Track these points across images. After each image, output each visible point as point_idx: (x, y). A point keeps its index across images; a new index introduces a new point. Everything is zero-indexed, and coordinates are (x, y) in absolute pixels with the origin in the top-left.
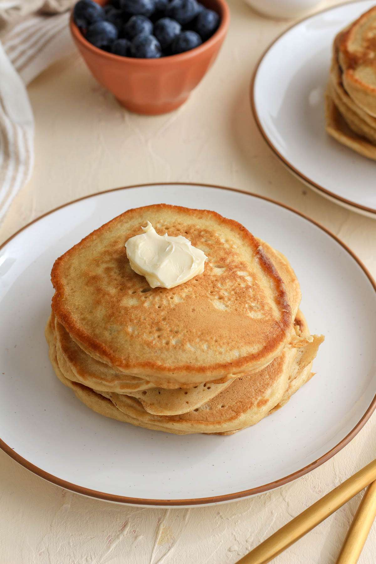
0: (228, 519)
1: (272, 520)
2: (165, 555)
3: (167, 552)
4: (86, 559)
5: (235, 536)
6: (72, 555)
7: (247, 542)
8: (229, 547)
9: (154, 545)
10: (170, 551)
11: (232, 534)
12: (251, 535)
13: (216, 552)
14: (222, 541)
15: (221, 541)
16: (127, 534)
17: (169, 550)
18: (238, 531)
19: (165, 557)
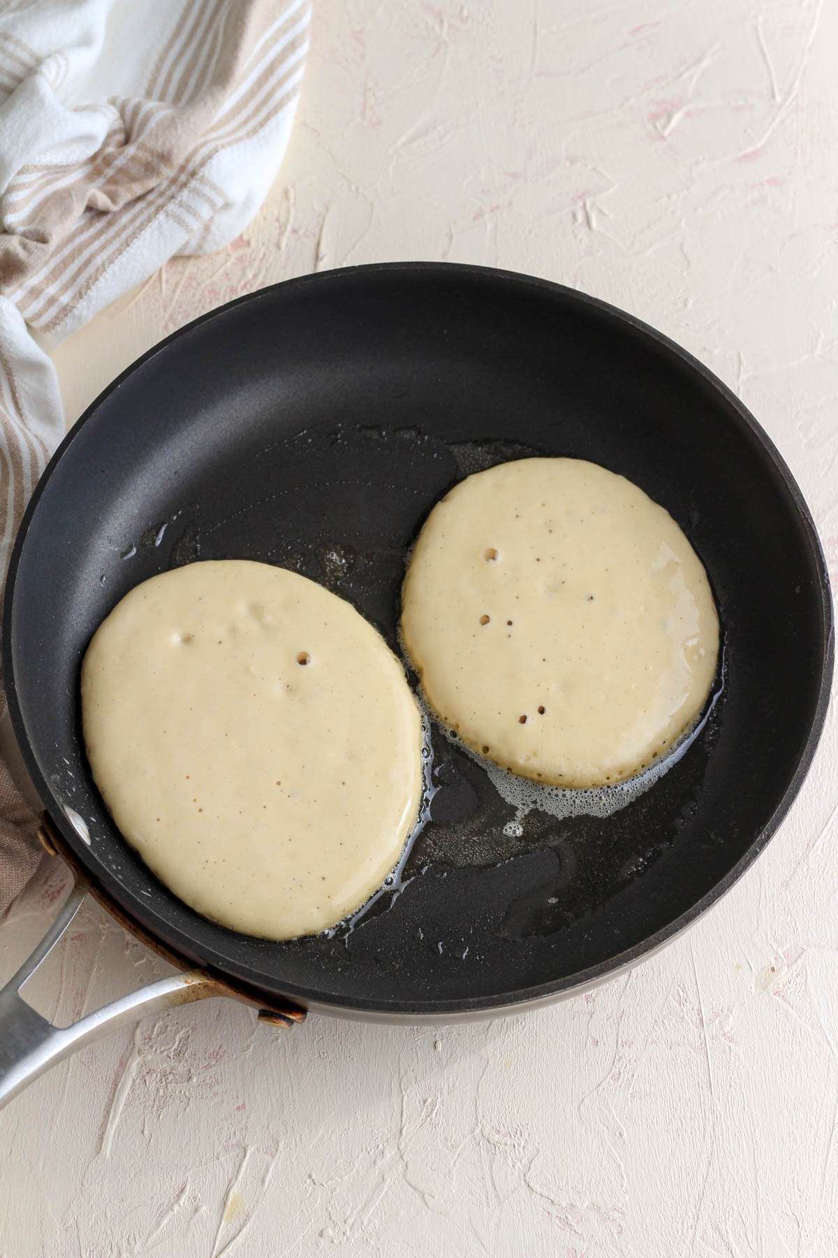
0: (323, 1185)
1: (383, 1188)
2: (234, 1238)
3: (238, 1233)
4: (128, 1240)
5: (330, 1213)
6: (109, 1233)
7: (345, 1223)
8: (321, 1228)
9: (221, 1222)
10: (241, 1234)
11: (326, 1209)
12: (352, 1213)
13: (303, 1237)
14: (313, 1220)
15: (311, 1220)
16: (184, 1203)
17: (240, 1231)
18: (334, 1204)
19: (234, 1242)
